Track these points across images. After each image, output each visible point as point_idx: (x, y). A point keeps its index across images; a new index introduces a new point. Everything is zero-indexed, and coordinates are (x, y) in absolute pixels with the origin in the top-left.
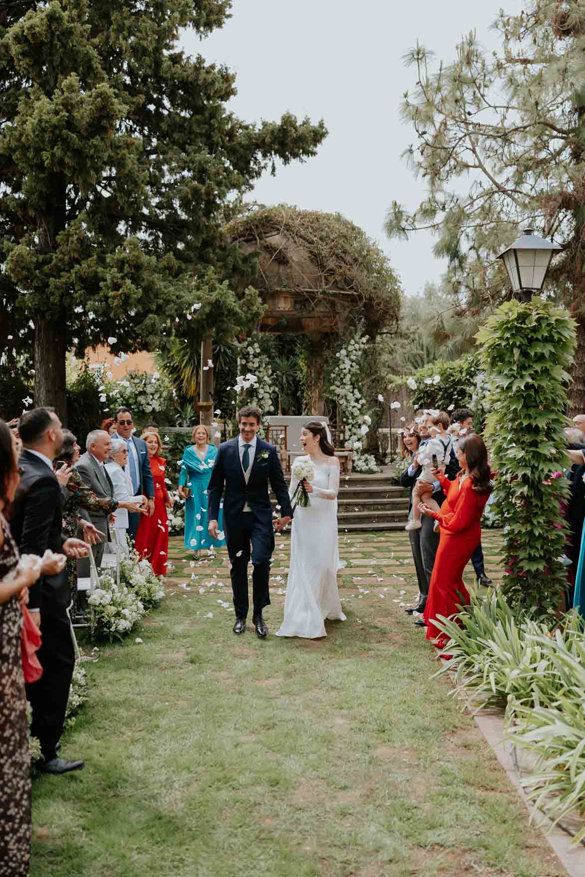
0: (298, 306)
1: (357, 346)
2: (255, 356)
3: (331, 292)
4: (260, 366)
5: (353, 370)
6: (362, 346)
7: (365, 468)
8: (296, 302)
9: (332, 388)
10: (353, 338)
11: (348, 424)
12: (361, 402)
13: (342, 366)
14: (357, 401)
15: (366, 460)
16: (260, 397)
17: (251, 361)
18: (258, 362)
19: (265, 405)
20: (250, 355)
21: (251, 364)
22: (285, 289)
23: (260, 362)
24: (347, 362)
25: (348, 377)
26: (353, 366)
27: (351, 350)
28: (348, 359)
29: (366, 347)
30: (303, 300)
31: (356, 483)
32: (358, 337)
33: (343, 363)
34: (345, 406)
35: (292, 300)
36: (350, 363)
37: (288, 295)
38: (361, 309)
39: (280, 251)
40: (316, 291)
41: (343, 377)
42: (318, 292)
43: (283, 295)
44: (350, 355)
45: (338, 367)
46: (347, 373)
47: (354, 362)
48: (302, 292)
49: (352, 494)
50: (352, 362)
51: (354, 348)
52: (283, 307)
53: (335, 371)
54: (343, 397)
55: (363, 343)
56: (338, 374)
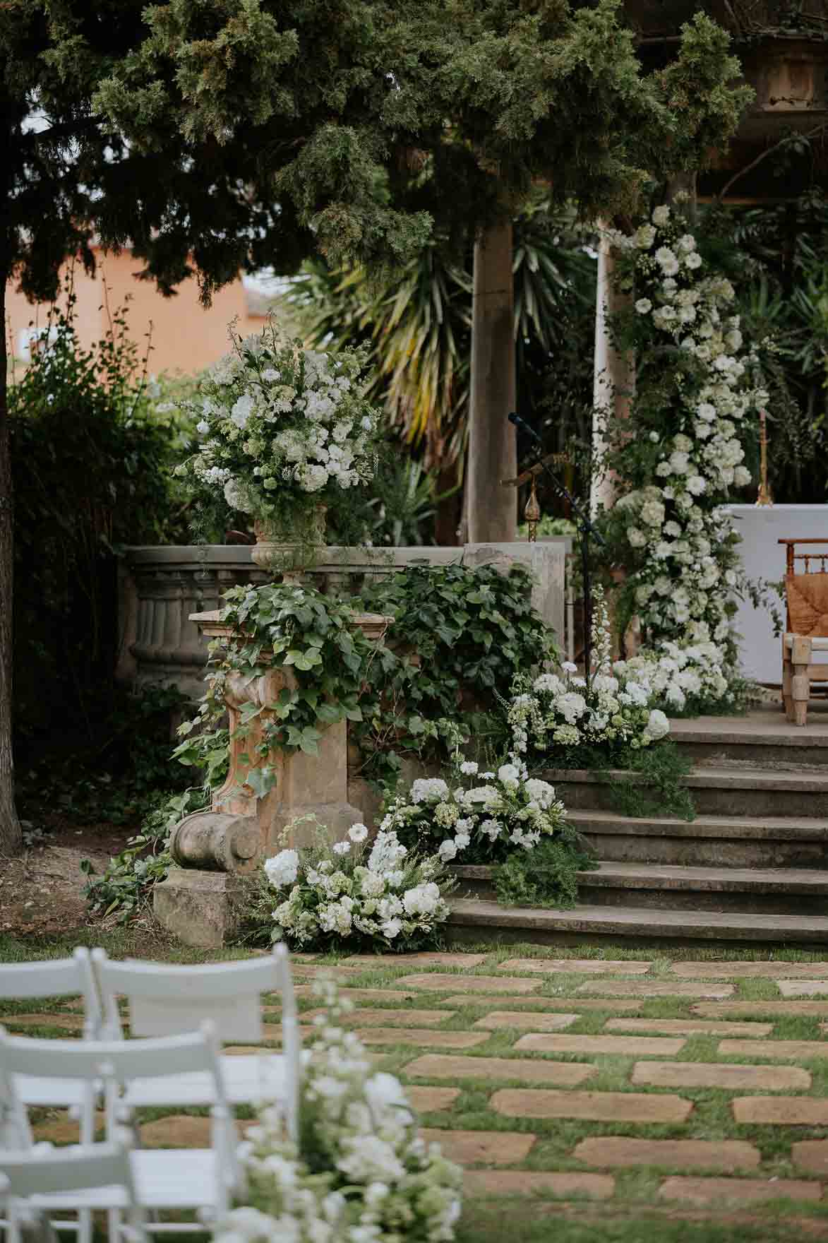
2: (683, 282)
4: (700, 320)
16: (703, 432)
17: (670, 303)
18: (696, 305)
19: (717, 463)
20: (664, 277)
21: (668, 312)
22: (794, 31)
23: (703, 303)
35: (822, 74)
37: (807, 52)
43: (789, 55)
52: (790, 101)
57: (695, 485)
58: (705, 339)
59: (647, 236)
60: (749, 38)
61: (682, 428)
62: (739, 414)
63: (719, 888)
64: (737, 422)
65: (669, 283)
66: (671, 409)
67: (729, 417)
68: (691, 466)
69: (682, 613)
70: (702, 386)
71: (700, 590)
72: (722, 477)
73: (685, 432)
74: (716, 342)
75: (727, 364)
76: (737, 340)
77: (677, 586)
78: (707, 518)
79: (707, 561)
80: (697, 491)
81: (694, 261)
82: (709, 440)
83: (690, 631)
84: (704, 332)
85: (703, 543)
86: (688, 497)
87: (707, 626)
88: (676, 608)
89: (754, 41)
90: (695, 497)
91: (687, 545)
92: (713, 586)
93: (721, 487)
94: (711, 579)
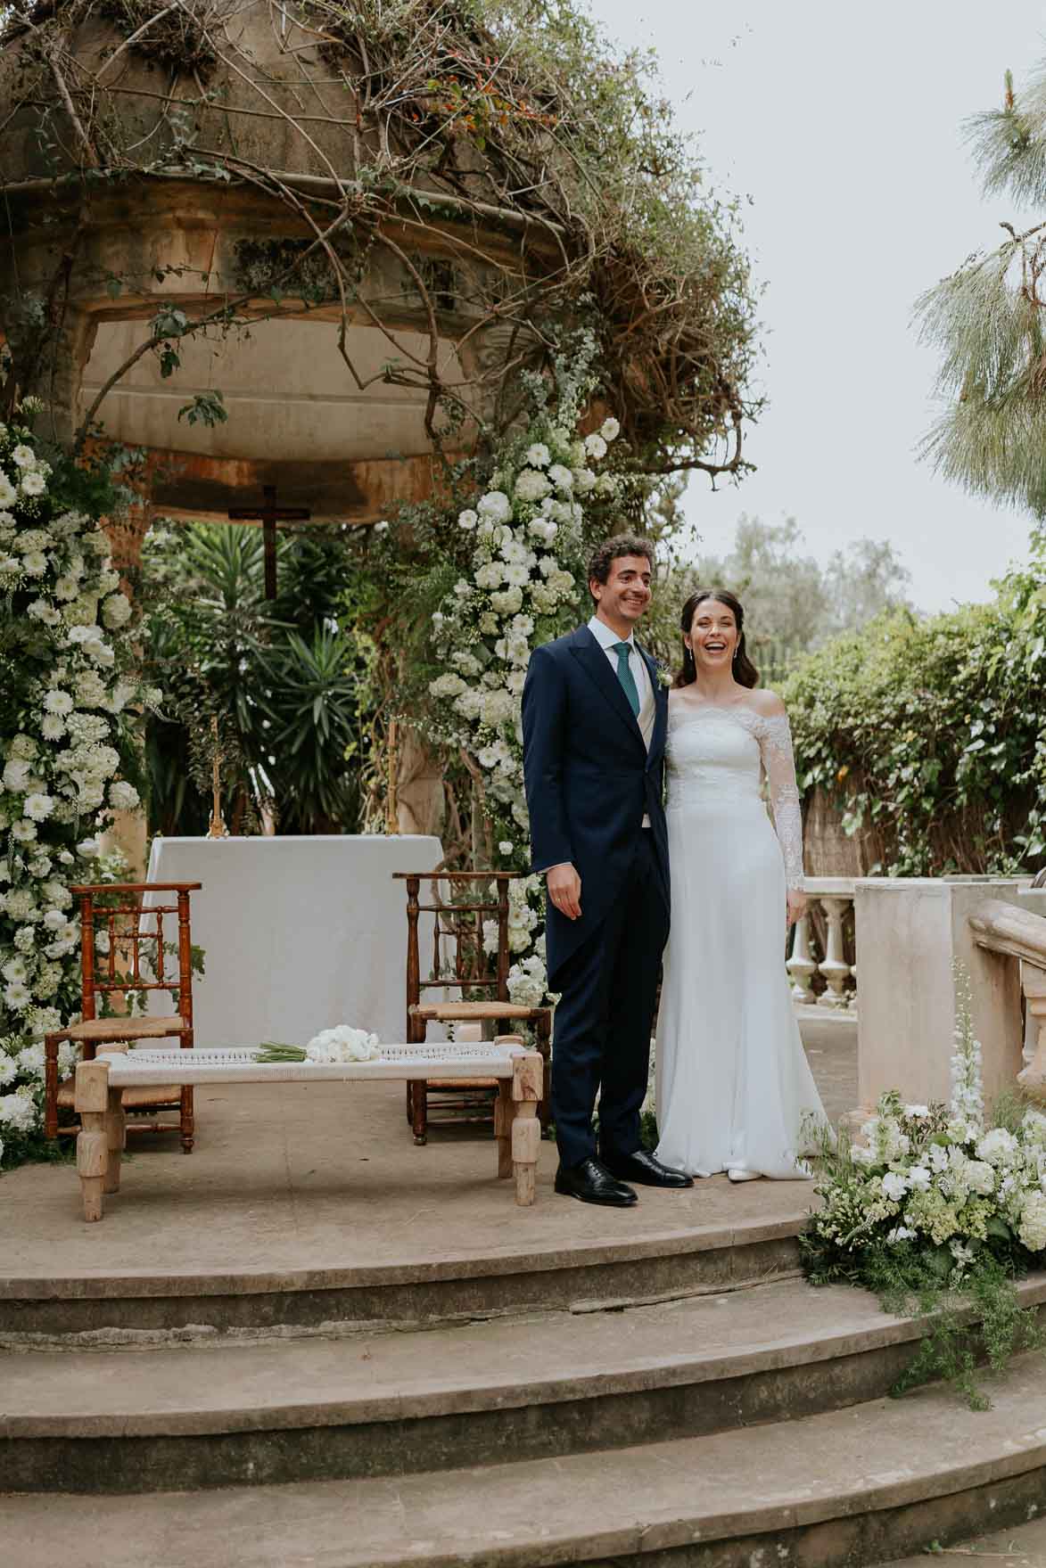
0: (257, 274)
1: (562, 476)
2: (25, 518)
3: (425, 197)
4: (52, 576)
5: (547, 595)
6: (589, 478)
8: (248, 254)
9: (443, 685)
10: (541, 437)
13: (487, 575)
16: (52, 731)
18: (47, 551)
19: (76, 776)
21: (1, 560)
22: (178, 168)
23: (56, 550)
24: (517, 554)
25: (522, 628)
26: (544, 571)
27: (532, 494)
28: (520, 538)
29: (610, 483)
30: (287, 244)
31: (568, 1294)
32: (568, 435)
33: (496, 558)
34: (508, 777)
35: (230, 243)
36: (532, 560)
37: (204, 207)
38: (582, 297)
39: (171, 13)
40: (346, 182)
41: (495, 631)
42: (355, 185)
43: (180, 213)
44: (531, 519)
45: (471, 579)
46: (516, 607)
47: (550, 552)
48: (277, 188)
49: (533, 1417)
50: (540, 552)
51: (551, 487)
52: (179, 272)
53: (455, 596)
54: (501, 731)
55: (591, 463)
56: (474, 617)
57: (37, 806)
58: (65, 602)
60: (108, 172)
61: (22, 725)
62: (115, 708)
64: (111, 719)
65: (3, 519)
66: (5, 700)
67: (99, 712)
68: (35, 781)
69: (18, 995)
70: (56, 667)
71: (50, 960)
72: (83, 796)
73: (26, 731)
74: (85, 608)
75: (86, 635)
76: (120, 608)
77: (11, 957)
78: (66, 856)
79: (54, 918)
80: (40, 815)
81: (34, 484)
82: (65, 743)
83: (29, 1023)
84: (61, 592)
85: (58, 893)
86: (29, 825)
87: (59, 1013)
88: (10, 989)
89: (115, 176)
90: (38, 825)
91: (29, 895)
92: (66, 955)
93: (83, 810)
94: (64, 945)
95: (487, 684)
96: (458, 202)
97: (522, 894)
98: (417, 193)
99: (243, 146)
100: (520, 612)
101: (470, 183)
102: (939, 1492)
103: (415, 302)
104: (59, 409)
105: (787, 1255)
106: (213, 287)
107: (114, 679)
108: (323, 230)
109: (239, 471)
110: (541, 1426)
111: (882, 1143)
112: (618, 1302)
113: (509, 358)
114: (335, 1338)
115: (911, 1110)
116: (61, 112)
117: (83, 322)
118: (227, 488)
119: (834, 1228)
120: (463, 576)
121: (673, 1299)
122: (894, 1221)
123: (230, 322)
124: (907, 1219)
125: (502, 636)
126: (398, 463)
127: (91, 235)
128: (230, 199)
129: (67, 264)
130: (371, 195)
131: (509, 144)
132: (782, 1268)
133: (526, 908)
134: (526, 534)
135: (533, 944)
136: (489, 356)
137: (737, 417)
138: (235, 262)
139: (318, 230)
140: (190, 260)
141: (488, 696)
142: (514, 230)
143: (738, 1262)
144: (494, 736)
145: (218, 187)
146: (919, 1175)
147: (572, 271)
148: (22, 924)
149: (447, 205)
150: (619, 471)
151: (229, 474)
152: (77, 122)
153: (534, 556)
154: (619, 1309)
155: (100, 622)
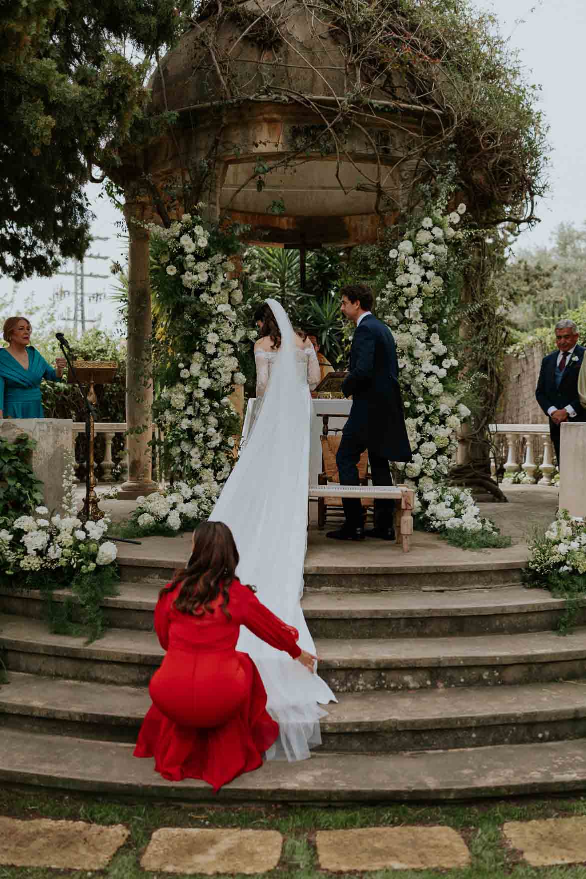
0: (300, 142)
1: (438, 232)
2: (199, 257)
3: (377, 103)
4: (210, 282)
5: (429, 288)
6: (451, 232)
7: (452, 523)
8: (295, 133)
10: (429, 214)
11: (416, 415)
12: (446, 364)
13: (401, 280)
14: (438, 360)
15: (457, 500)
16: (211, 350)
17: (191, 270)
18: (208, 271)
19: (220, 370)
20: (185, 255)
21: (189, 276)
22: (265, 96)
23: (212, 271)
24: (416, 269)
25: (417, 304)
26: (428, 278)
27: (423, 241)
28: (417, 262)
29: (460, 235)
30: (313, 127)
31: (421, 583)
32: (441, 212)
33: (406, 271)
34: (409, 373)
35: (287, 128)
36: (423, 272)
37: (277, 113)
38: (450, 146)
39: (262, 19)
40: (340, 98)
41: (405, 305)
42: (344, 100)
43: (266, 116)
44: (422, 253)
45: (394, 281)
46: (414, 294)
47: (431, 268)
48: (308, 103)
49: (402, 622)
50: (427, 269)
51: (433, 238)
52: (265, 144)
53: (387, 289)
54: (406, 352)
55: (452, 225)
56: (395, 299)
57: (204, 383)
58: (215, 294)
59: (176, 228)
60: (235, 100)
61: (197, 348)
62: (236, 340)
63: (77, 718)
64: (235, 346)
65: (190, 257)
66: (191, 337)
67: (229, 342)
68: (203, 372)
69: (196, 463)
70: (211, 322)
71: (209, 449)
72: (222, 379)
73: (199, 350)
74: (223, 296)
75: (224, 308)
76: (238, 296)
77: (194, 447)
78: (216, 404)
79: (211, 431)
80: (205, 387)
81: (203, 243)
82: (215, 355)
83: (201, 475)
84: (214, 289)
85: (213, 420)
86: (201, 391)
87: (213, 471)
88: (193, 460)
89: (238, 102)
90: (204, 391)
91: (201, 421)
92: (216, 447)
93: (223, 385)
94: (215, 442)
95: (401, 330)
96: (392, 103)
97: (414, 425)
98: (373, 101)
99: (294, 81)
100: (416, 297)
101: (399, 93)
102: (563, 659)
103: (371, 152)
104: (212, 206)
105: (516, 576)
106: (280, 149)
107: (236, 327)
108: (330, 122)
109: (288, 221)
110: (407, 626)
111: (559, 530)
112: (442, 588)
113: (415, 176)
114: (327, 593)
115: (574, 519)
116: (214, 72)
117: (222, 165)
118: (282, 230)
119: (536, 565)
120: (390, 280)
121: (465, 589)
122: (562, 564)
123: (287, 166)
124: (568, 562)
125: (407, 308)
126: (364, 216)
127: (227, 127)
128: (288, 109)
129: (216, 142)
130: (352, 105)
131: (417, 72)
132: (514, 581)
133: (415, 432)
134: (420, 260)
135: (419, 448)
136: (406, 175)
137: (532, 194)
138: (290, 137)
139: (327, 122)
140: (270, 137)
141: (401, 335)
142: (418, 114)
143: (494, 576)
144: (403, 354)
145: (284, 104)
146: (575, 545)
147: (445, 134)
148: (198, 433)
149: (387, 106)
150: (466, 229)
151: (284, 223)
152: (221, 78)
153: (424, 270)
154: (442, 591)
155: (229, 302)
